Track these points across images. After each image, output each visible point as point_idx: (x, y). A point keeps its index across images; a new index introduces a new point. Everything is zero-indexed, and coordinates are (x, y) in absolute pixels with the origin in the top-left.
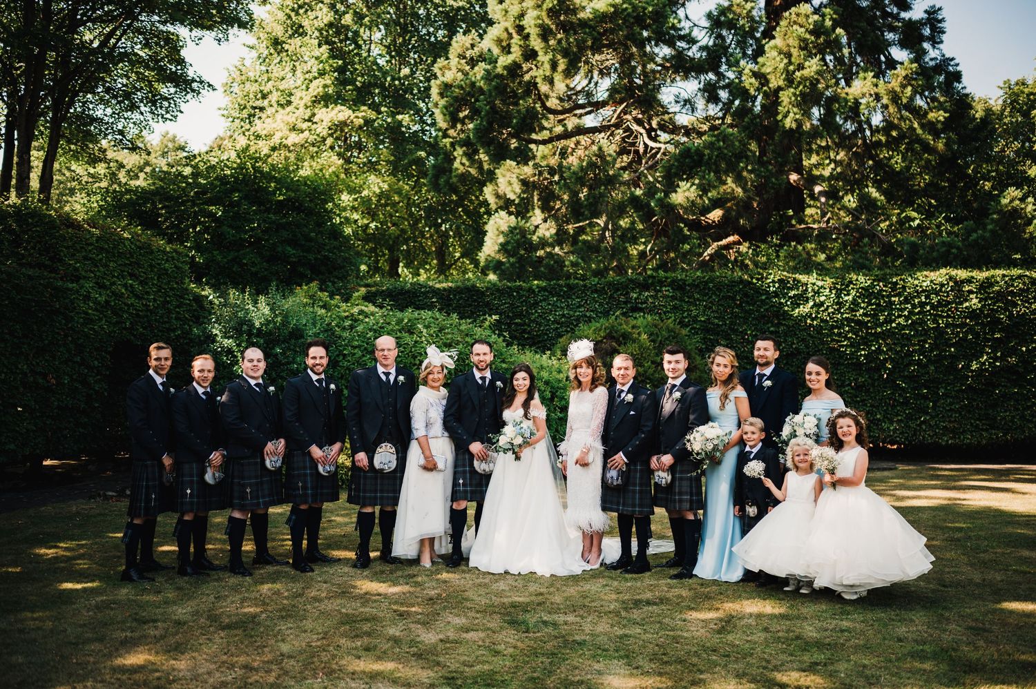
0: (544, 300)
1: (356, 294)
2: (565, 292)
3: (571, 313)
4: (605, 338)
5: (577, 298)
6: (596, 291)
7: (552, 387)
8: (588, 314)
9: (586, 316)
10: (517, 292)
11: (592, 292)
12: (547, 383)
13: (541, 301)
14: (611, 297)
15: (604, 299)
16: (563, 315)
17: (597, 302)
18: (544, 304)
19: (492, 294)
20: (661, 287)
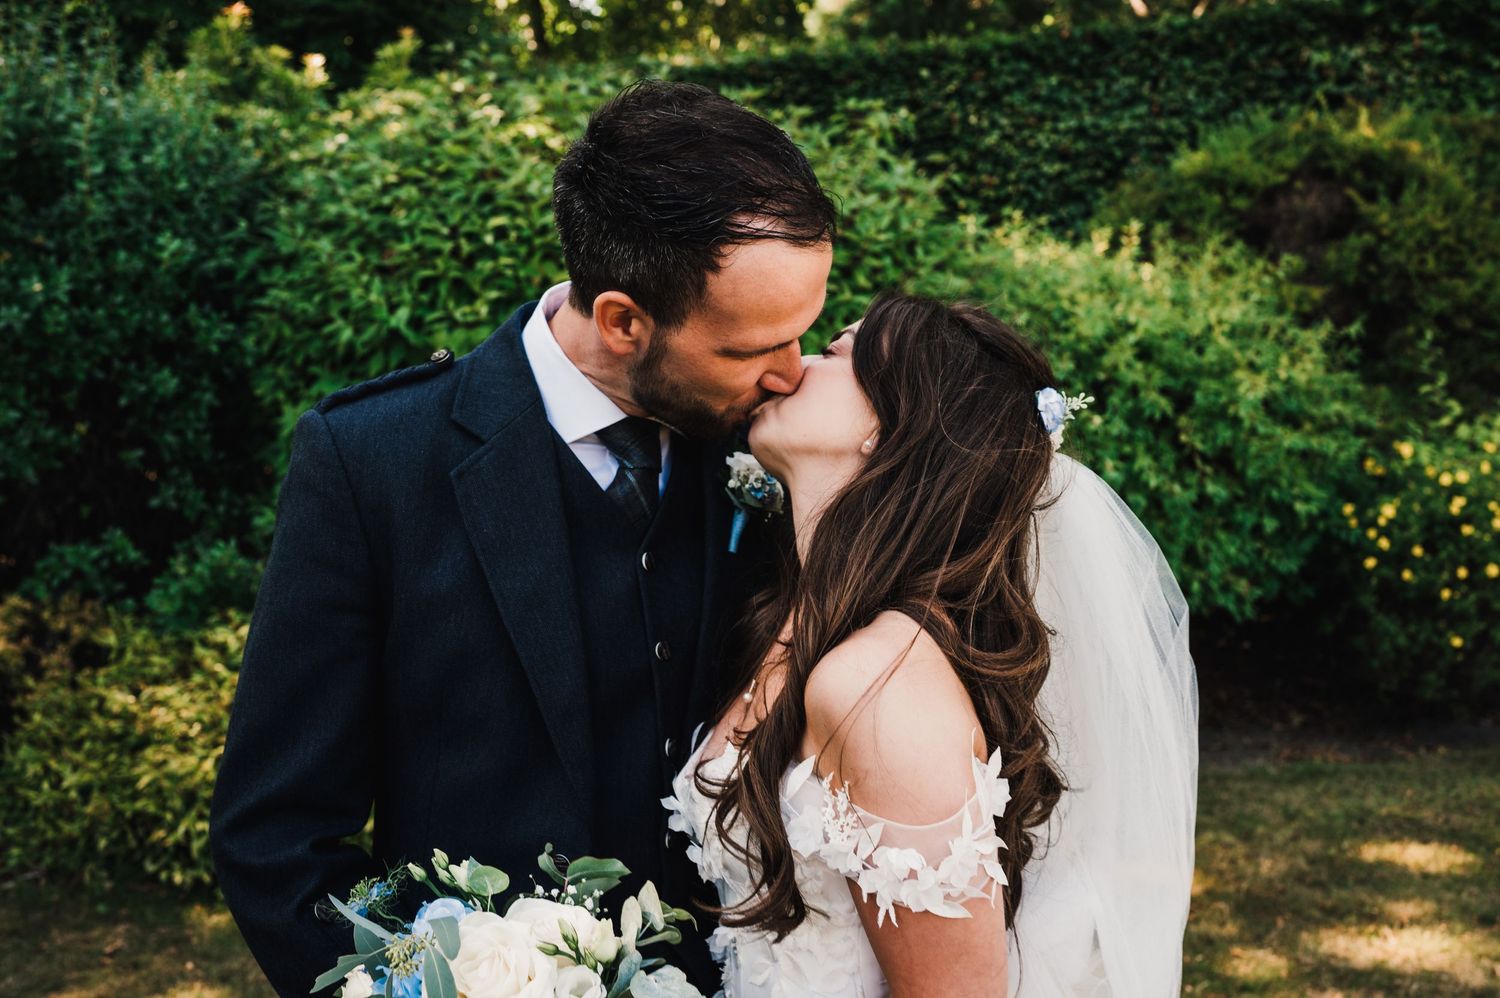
0: (1020, 86)
1: (388, 51)
2: (1084, 58)
3: (1105, 123)
4: (1294, 174)
5: (1126, 72)
6: (1187, 48)
7: (1172, 370)
8: (1162, 124)
9: (1155, 131)
10: (934, 68)
11: (1177, 52)
12: (1145, 352)
13: (1008, 89)
14: (1239, 65)
15: (1215, 73)
16: (1080, 132)
17: (1189, 82)
18: (1017, 98)
19: (854, 76)
20: (1405, 24)
